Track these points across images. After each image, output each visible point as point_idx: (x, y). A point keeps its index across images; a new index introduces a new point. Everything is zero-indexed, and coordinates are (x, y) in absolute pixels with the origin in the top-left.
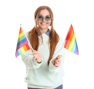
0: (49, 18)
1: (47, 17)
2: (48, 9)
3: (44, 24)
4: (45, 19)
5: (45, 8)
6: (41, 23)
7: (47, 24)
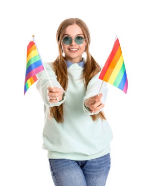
1: (79, 38)
2: (79, 23)
4: (75, 41)
5: (73, 22)
6: (69, 49)
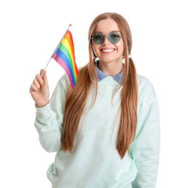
0: (118, 36)
3: (106, 51)
7: (116, 51)
